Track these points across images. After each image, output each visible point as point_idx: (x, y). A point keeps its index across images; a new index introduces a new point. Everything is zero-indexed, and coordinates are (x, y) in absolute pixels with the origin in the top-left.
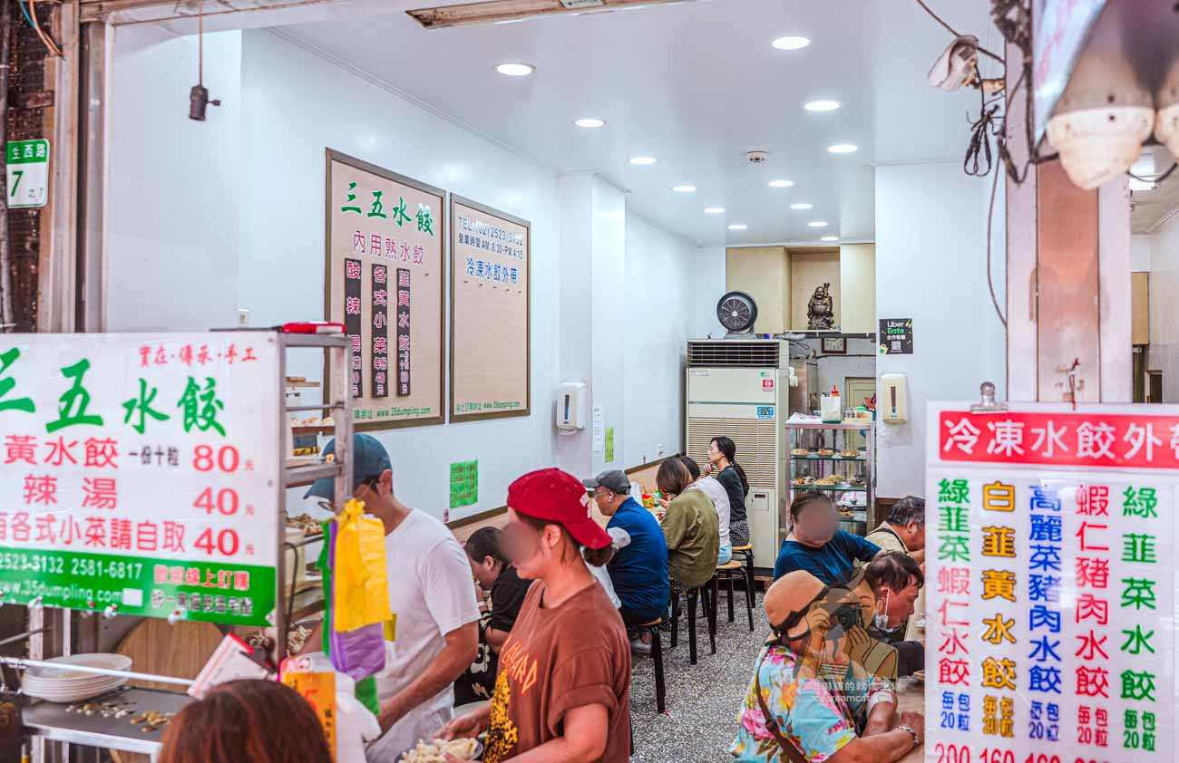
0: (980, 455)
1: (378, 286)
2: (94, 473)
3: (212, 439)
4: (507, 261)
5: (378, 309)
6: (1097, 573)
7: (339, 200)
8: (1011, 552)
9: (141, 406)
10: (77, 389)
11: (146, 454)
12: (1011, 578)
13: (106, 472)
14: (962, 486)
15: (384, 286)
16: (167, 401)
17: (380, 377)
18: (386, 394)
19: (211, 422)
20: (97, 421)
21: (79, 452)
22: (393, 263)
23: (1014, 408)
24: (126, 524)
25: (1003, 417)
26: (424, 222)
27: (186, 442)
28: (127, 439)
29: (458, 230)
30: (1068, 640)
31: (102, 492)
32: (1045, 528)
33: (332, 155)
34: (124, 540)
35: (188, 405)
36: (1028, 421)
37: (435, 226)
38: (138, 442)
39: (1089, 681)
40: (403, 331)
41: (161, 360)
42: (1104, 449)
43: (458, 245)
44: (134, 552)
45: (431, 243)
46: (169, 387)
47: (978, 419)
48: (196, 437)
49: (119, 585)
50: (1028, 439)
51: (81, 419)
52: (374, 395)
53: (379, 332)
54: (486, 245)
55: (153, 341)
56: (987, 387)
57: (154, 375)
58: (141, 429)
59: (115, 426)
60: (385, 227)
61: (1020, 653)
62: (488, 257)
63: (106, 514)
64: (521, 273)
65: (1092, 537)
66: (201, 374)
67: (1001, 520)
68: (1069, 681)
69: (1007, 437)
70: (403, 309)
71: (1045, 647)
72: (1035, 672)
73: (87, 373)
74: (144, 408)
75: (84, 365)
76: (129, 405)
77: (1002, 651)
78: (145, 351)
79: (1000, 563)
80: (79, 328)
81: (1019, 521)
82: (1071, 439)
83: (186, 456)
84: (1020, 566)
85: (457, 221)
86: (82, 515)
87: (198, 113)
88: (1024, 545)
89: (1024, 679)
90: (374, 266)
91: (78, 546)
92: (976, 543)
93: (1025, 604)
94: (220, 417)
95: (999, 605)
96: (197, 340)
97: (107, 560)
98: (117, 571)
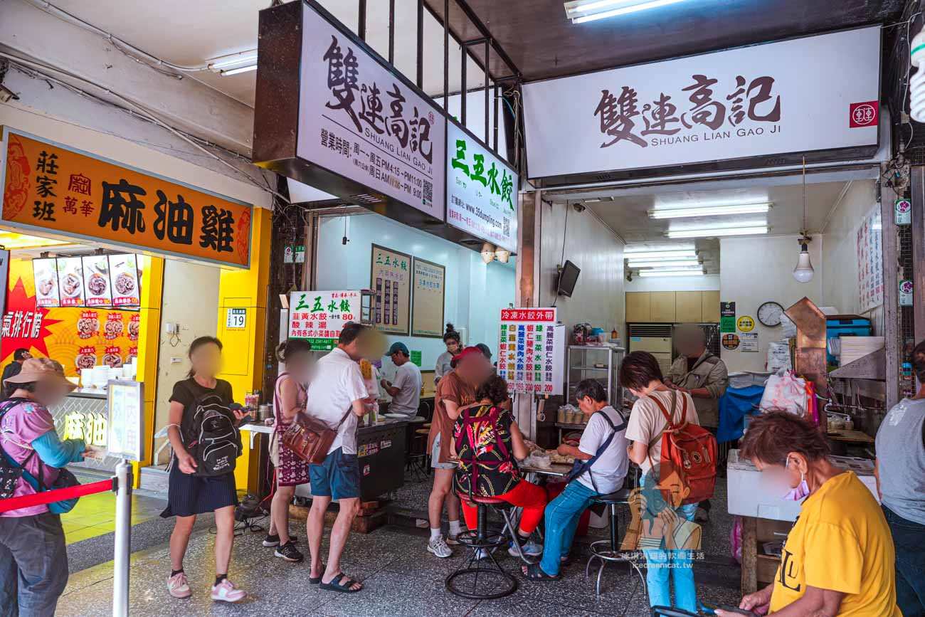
0: (509, 319)
1: (387, 287)
2: (321, 321)
3: (347, 313)
4: (435, 281)
5: (388, 295)
6: (530, 344)
7: (376, 259)
8: (514, 340)
9: (332, 306)
10: (318, 303)
11: (333, 316)
12: (514, 345)
13: (324, 320)
14: (505, 326)
15: (389, 287)
16: (338, 305)
17: (387, 317)
18: (389, 323)
19: (347, 309)
20: (322, 310)
21: (318, 317)
22: (392, 280)
23: (516, 309)
24: (328, 332)
25: (513, 311)
26: (403, 266)
27: (341, 313)
28: (329, 313)
29: (416, 269)
30: (525, 358)
31: (323, 325)
32: (521, 335)
33: (374, 246)
34: (328, 335)
35: (342, 305)
36: (519, 311)
37: (408, 268)
38: (331, 314)
39: (529, 367)
40: (395, 303)
41: (336, 296)
42: (533, 317)
43: (416, 275)
44: (330, 337)
45: (406, 274)
46: (338, 302)
47: (509, 311)
48: (344, 312)
49: (326, 345)
50: (519, 315)
51: (319, 309)
52: (385, 323)
53: (387, 302)
54: (427, 275)
55: (335, 292)
56: (511, 304)
57: (335, 301)
58: (332, 311)
59: (327, 311)
60: (391, 268)
61: (515, 361)
62: (427, 279)
63: (324, 330)
64: (441, 284)
65: (530, 336)
66: (345, 299)
67: (512, 333)
68: (525, 367)
69: (515, 315)
70: (395, 295)
71: (520, 360)
72: (518, 365)
73: (320, 300)
74: (333, 307)
75: (320, 298)
76: (329, 306)
77: (512, 361)
78: (333, 295)
79: (512, 342)
80: (311, 290)
81: (516, 333)
82: (527, 315)
83: (341, 317)
84: (516, 343)
85: (416, 266)
86: (318, 330)
87: (344, 243)
88: (517, 338)
89: (516, 367)
90: (386, 281)
91: (317, 337)
92: (508, 338)
93: (517, 351)
94: (349, 308)
95: (512, 352)
96: (344, 292)
97: (323, 339)
98: (326, 342)
